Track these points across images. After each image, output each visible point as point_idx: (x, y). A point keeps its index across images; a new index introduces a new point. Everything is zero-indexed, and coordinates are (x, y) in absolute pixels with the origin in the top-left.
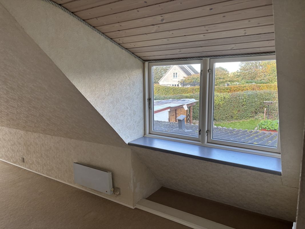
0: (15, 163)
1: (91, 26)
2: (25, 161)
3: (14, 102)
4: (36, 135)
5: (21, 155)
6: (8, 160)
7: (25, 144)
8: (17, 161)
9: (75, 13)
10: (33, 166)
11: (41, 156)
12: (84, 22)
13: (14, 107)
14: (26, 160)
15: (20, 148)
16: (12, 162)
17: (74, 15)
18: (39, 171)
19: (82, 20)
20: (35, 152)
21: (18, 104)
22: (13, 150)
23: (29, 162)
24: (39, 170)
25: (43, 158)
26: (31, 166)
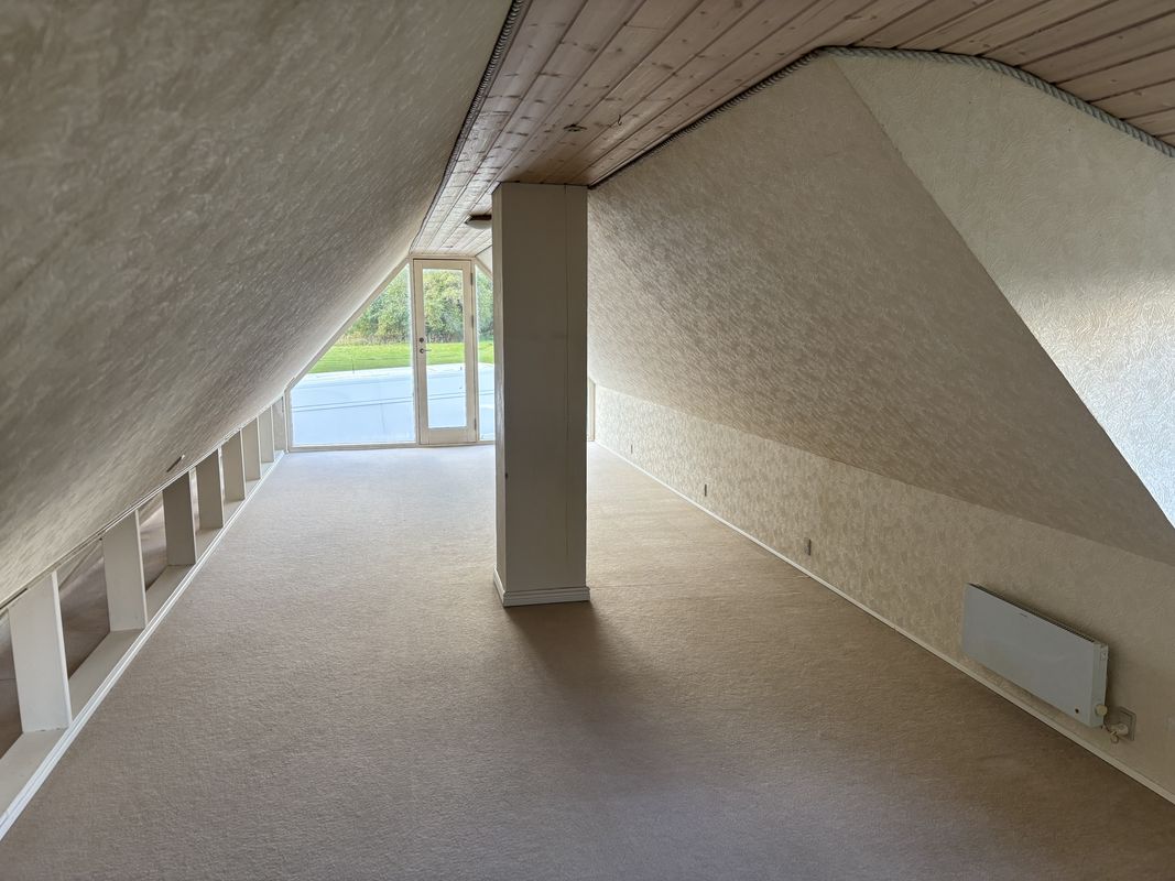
0: (783, 551)
1: (1114, 117)
2: (814, 552)
3: (821, 365)
4: (860, 475)
5: (806, 530)
6: (764, 539)
7: (821, 498)
8: (790, 547)
9: (1061, 85)
10: (836, 569)
11: (864, 544)
12: (1088, 108)
13: (814, 379)
14: (816, 548)
15: (806, 509)
16: (775, 548)
17: (1057, 92)
18: (849, 592)
19: (1082, 104)
20: (849, 527)
21: (831, 371)
22: (784, 513)
23: (825, 557)
24: (851, 587)
25: (870, 552)
26: (829, 571)
